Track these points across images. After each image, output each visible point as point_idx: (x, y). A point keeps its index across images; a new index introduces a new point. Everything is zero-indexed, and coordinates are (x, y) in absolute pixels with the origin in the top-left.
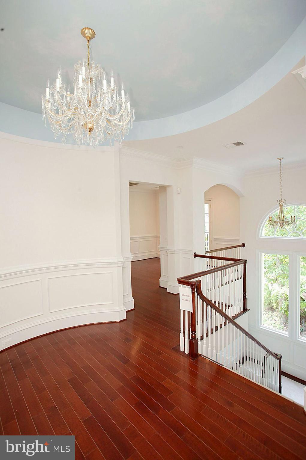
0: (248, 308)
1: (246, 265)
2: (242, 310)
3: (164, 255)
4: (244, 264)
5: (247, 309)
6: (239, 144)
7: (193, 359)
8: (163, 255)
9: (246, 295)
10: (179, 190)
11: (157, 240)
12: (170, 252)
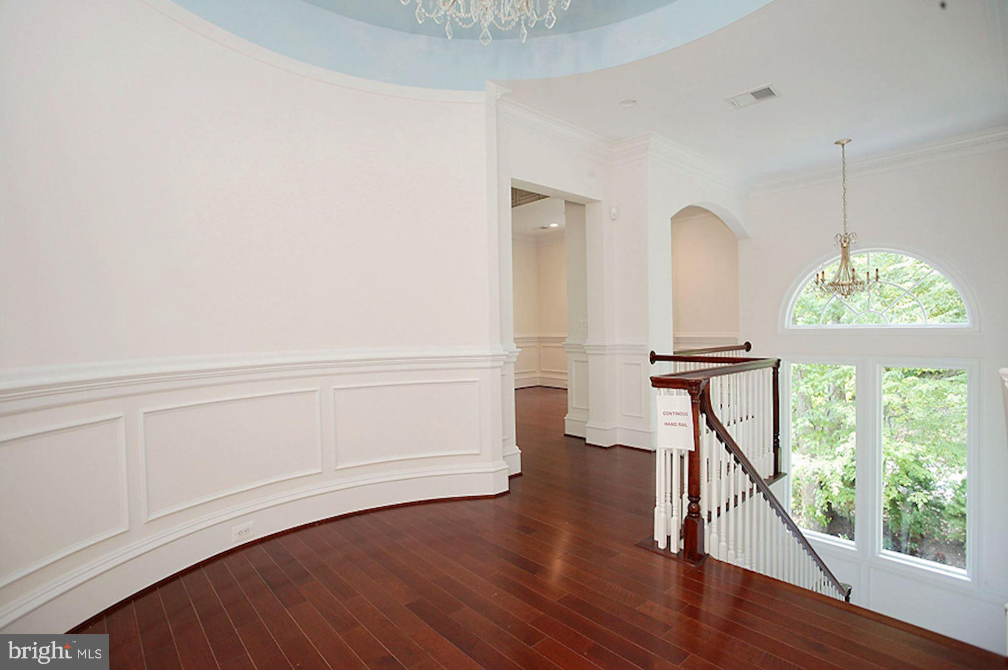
0: (782, 471)
1: (779, 370)
2: (772, 474)
3: (575, 361)
4: (774, 368)
5: (781, 473)
6: (766, 93)
7: (693, 563)
8: (574, 363)
9: (778, 440)
10: (614, 211)
11: (542, 348)
12: (592, 352)
